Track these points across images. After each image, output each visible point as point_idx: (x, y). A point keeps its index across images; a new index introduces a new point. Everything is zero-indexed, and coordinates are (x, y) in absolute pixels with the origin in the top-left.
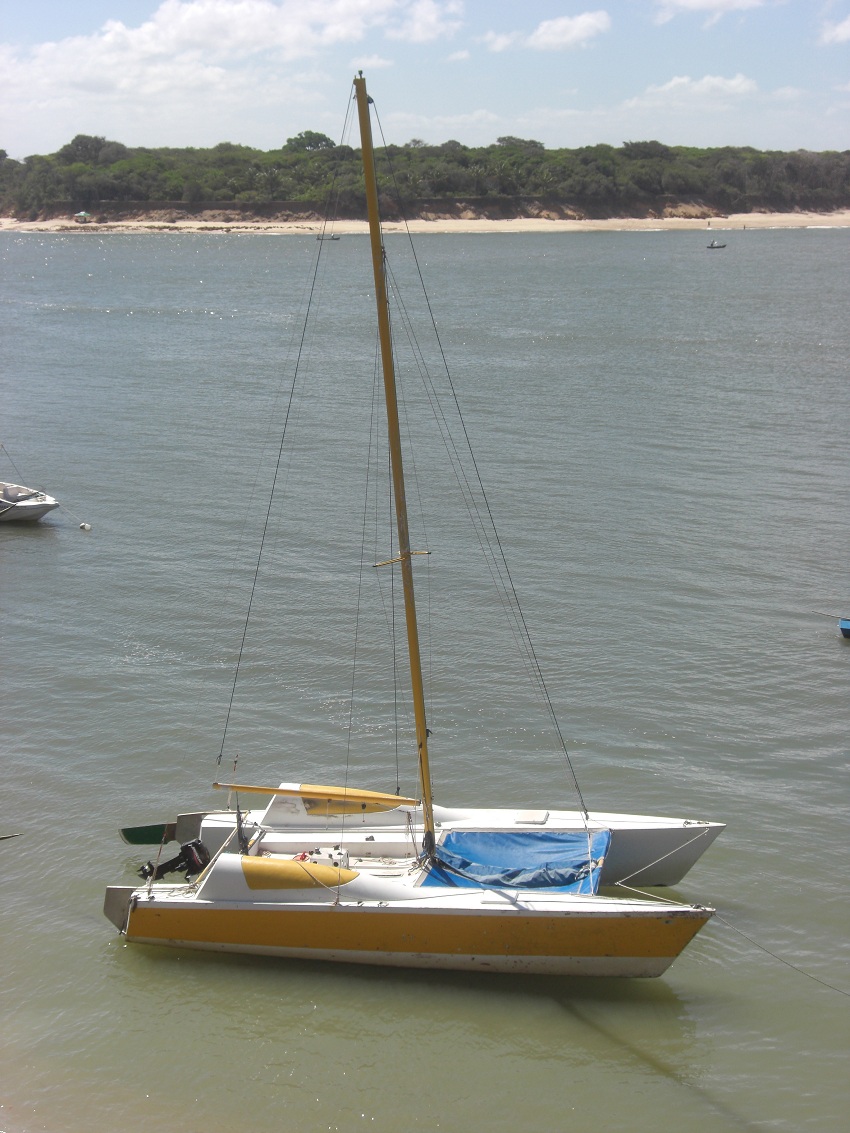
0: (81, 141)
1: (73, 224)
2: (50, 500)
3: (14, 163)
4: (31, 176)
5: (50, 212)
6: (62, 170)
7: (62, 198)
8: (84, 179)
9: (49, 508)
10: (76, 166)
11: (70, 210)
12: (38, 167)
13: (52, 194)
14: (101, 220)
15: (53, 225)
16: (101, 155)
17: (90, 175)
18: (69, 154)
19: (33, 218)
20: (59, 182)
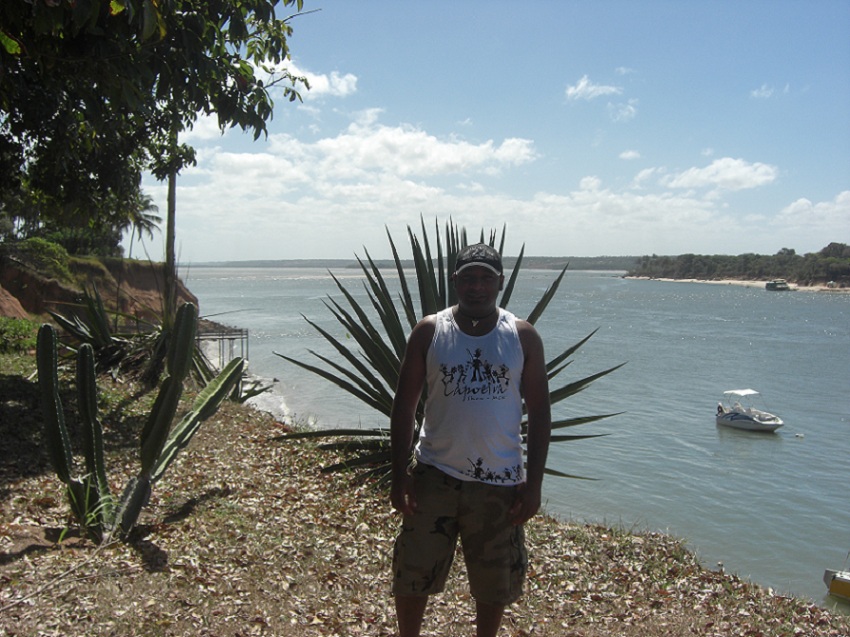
0: (833, 246)
1: (826, 288)
2: (780, 422)
3: (798, 257)
4: (807, 263)
5: (815, 281)
6: (822, 261)
7: (822, 274)
8: (834, 265)
9: (778, 426)
10: (830, 259)
11: (825, 280)
12: (810, 259)
13: (816, 272)
14: (842, 286)
15: (816, 288)
16: (844, 253)
17: (835, 263)
18: (826, 252)
19: (806, 285)
20: (821, 266)
